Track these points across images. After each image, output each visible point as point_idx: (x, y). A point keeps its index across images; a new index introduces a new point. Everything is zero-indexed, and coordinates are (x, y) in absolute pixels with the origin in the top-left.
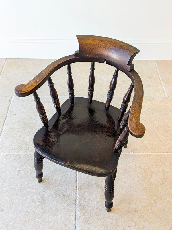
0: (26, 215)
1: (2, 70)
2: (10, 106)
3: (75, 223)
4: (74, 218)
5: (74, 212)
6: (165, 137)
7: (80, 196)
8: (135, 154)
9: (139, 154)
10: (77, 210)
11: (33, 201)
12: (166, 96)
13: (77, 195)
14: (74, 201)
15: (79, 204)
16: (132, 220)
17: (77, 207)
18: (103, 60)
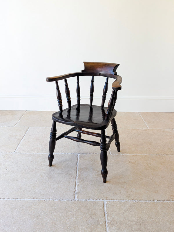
0: (35, 183)
1: (22, 116)
2: (27, 131)
3: (75, 188)
4: (74, 186)
5: (74, 182)
6: (148, 147)
7: (79, 174)
8: (124, 154)
9: (127, 154)
10: (77, 182)
11: (41, 176)
12: (148, 127)
13: (77, 174)
14: (75, 177)
15: (79, 178)
16: (121, 187)
17: (77, 180)
18: (99, 74)
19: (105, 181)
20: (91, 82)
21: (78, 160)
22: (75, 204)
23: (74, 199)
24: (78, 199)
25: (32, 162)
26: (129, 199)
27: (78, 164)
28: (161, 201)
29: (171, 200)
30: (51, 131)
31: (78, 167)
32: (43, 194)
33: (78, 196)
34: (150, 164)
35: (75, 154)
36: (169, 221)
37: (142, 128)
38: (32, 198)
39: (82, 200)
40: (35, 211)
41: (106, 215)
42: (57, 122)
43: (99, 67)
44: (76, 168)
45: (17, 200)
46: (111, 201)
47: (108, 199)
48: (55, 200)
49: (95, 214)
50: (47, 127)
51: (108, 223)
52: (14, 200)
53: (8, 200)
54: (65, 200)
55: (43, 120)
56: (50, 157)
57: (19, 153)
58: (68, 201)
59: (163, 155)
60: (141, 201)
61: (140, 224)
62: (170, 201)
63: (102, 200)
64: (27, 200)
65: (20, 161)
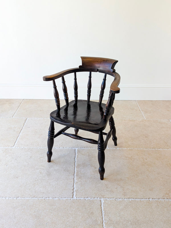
0: (35, 181)
1: (20, 105)
2: (26, 123)
3: (73, 186)
4: (72, 183)
5: (73, 180)
6: (144, 140)
7: (77, 171)
8: (120, 149)
9: (124, 149)
10: (75, 179)
11: (41, 173)
12: (145, 118)
13: (75, 171)
14: (73, 174)
15: (77, 175)
16: (118, 184)
17: (75, 177)
18: (97, 70)
19: (102, 178)
20: (88, 78)
21: (76, 155)
22: (74, 202)
23: (73, 197)
24: (77, 198)
25: (31, 157)
26: (126, 197)
27: (76, 159)
28: (155, 199)
29: (166, 198)
30: (49, 130)
31: (76, 162)
32: (43, 193)
33: (76, 195)
34: (146, 159)
35: (73, 148)
36: (163, 220)
37: (139, 119)
38: (33, 196)
39: (80, 198)
40: (36, 211)
41: (103, 214)
42: (54, 122)
43: (97, 63)
44: (74, 164)
45: (18, 198)
46: (108, 199)
47: (105, 198)
48: (54, 199)
49: (92, 213)
50: (45, 118)
51: (105, 223)
52: (15, 198)
53: (10, 198)
54: (64, 199)
55: (41, 110)
56: (48, 153)
57: (18, 148)
58: (67, 199)
59: (159, 149)
60: (137, 200)
61: (136, 224)
62: (164, 200)
63: (100, 198)
64: (28, 198)
65: (20, 156)
